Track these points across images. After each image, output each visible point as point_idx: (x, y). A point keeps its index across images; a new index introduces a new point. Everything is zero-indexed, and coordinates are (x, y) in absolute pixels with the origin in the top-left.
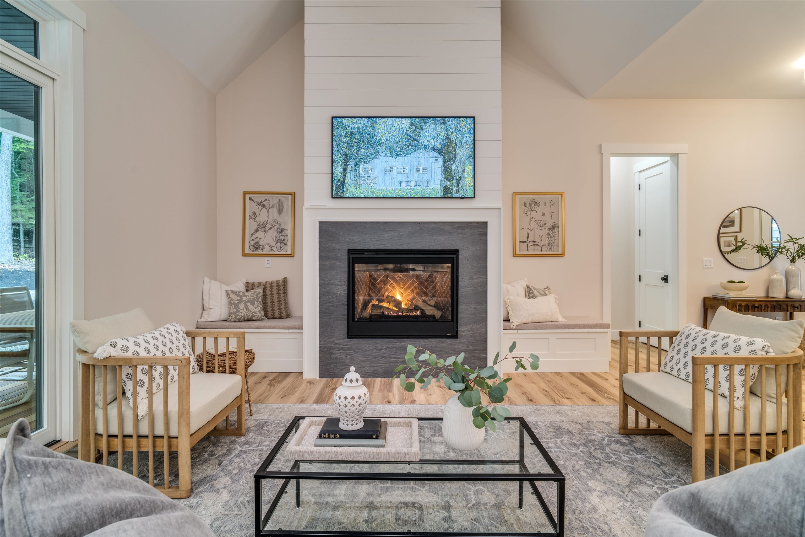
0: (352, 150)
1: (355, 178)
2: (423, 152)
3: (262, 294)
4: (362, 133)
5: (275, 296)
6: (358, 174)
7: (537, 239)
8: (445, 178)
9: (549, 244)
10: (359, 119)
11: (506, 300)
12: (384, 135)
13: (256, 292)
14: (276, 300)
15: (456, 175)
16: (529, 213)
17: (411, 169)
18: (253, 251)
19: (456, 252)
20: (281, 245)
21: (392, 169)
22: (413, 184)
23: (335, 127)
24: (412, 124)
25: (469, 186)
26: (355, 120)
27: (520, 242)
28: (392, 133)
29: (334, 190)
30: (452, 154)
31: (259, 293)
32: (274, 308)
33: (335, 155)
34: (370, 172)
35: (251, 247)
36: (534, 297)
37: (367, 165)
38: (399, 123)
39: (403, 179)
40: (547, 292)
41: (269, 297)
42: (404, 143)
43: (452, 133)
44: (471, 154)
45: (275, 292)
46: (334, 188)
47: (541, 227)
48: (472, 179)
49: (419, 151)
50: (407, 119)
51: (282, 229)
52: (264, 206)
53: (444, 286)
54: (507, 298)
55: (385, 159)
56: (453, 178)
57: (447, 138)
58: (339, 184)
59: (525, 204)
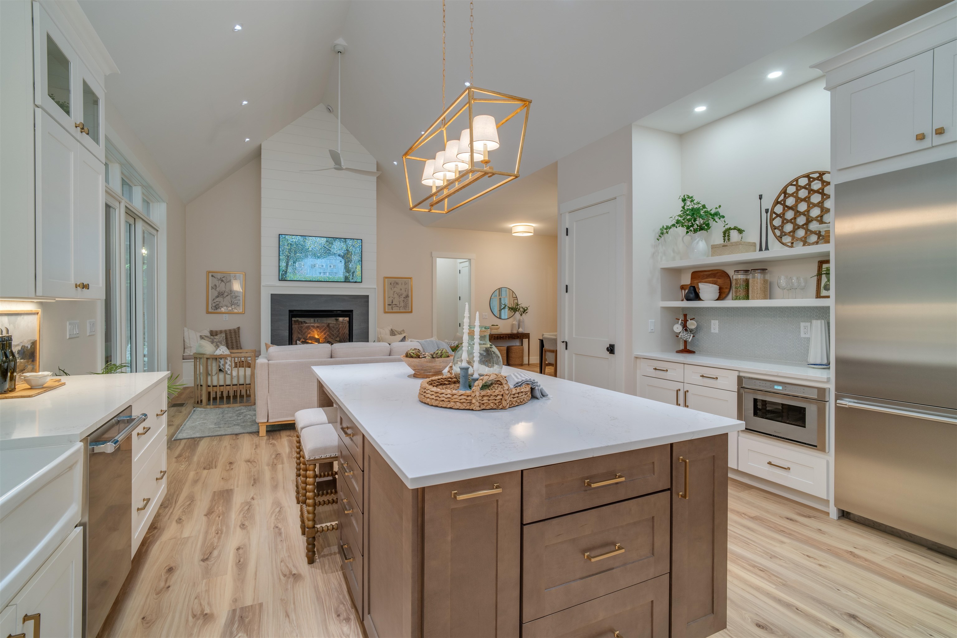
0: (292, 254)
1: (293, 269)
2: (333, 257)
3: (225, 337)
4: (298, 244)
5: (234, 338)
6: (295, 267)
7: (398, 304)
8: (346, 271)
9: (404, 306)
10: (296, 236)
11: (379, 336)
12: (311, 246)
13: (222, 336)
14: (234, 341)
15: (352, 270)
16: (393, 288)
17: (327, 265)
18: (214, 310)
19: (352, 311)
20: (235, 307)
21: (315, 266)
22: (328, 274)
23: (281, 240)
24: (327, 241)
25: (359, 276)
26: (294, 237)
27: (388, 305)
28: (315, 246)
29: (280, 276)
30: (350, 259)
31: (224, 337)
32: (233, 346)
33: (281, 256)
34: (302, 266)
35: (213, 307)
36: (395, 335)
37: (300, 262)
38: (320, 240)
39: (322, 271)
40: (402, 333)
41: (229, 339)
42: (322, 251)
43: (350, 248)
44: (360, 259)
45: (233, 336)
46: (280, 275)
47: (399, 296)
48: (360, 272)
49: (331, 256)
50: (324, 238)
51: (236, 296)
52: (222, 281)
53: (345, 329)
54: (380, 336)
55: (311, 260)
56: (350, 272)
57: (347, 250)
58: (283, 273)
59: (391, 283)
